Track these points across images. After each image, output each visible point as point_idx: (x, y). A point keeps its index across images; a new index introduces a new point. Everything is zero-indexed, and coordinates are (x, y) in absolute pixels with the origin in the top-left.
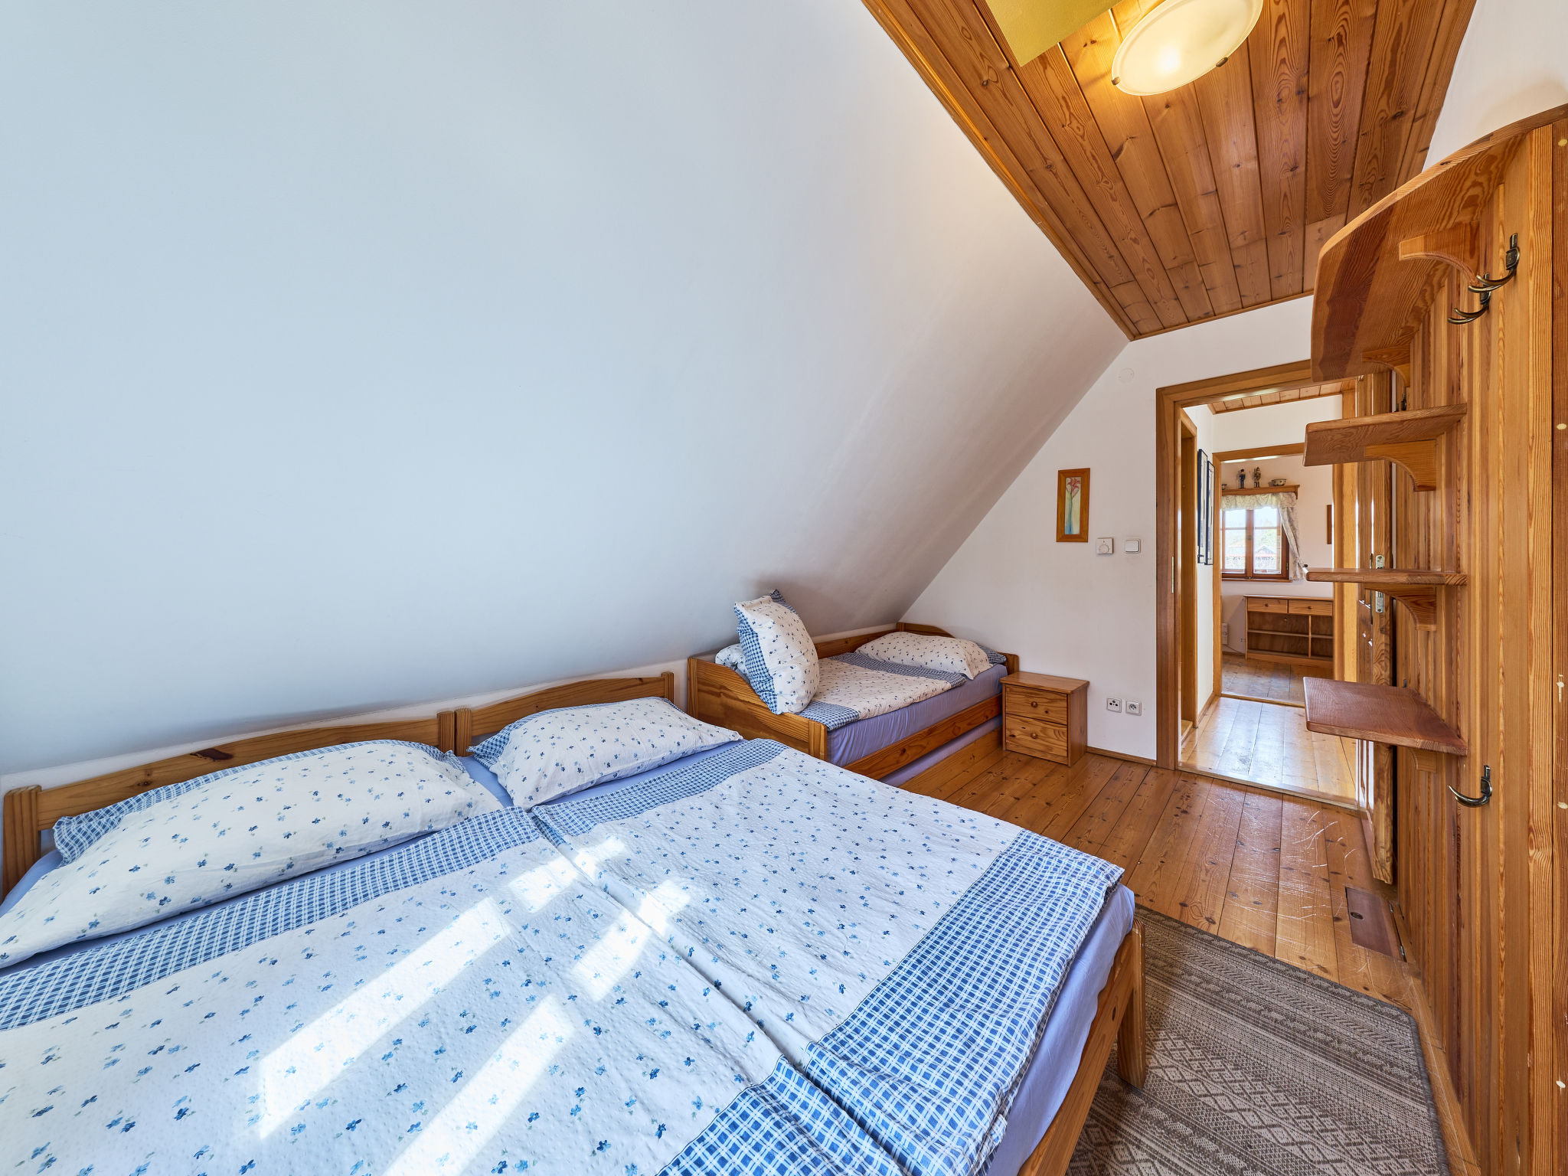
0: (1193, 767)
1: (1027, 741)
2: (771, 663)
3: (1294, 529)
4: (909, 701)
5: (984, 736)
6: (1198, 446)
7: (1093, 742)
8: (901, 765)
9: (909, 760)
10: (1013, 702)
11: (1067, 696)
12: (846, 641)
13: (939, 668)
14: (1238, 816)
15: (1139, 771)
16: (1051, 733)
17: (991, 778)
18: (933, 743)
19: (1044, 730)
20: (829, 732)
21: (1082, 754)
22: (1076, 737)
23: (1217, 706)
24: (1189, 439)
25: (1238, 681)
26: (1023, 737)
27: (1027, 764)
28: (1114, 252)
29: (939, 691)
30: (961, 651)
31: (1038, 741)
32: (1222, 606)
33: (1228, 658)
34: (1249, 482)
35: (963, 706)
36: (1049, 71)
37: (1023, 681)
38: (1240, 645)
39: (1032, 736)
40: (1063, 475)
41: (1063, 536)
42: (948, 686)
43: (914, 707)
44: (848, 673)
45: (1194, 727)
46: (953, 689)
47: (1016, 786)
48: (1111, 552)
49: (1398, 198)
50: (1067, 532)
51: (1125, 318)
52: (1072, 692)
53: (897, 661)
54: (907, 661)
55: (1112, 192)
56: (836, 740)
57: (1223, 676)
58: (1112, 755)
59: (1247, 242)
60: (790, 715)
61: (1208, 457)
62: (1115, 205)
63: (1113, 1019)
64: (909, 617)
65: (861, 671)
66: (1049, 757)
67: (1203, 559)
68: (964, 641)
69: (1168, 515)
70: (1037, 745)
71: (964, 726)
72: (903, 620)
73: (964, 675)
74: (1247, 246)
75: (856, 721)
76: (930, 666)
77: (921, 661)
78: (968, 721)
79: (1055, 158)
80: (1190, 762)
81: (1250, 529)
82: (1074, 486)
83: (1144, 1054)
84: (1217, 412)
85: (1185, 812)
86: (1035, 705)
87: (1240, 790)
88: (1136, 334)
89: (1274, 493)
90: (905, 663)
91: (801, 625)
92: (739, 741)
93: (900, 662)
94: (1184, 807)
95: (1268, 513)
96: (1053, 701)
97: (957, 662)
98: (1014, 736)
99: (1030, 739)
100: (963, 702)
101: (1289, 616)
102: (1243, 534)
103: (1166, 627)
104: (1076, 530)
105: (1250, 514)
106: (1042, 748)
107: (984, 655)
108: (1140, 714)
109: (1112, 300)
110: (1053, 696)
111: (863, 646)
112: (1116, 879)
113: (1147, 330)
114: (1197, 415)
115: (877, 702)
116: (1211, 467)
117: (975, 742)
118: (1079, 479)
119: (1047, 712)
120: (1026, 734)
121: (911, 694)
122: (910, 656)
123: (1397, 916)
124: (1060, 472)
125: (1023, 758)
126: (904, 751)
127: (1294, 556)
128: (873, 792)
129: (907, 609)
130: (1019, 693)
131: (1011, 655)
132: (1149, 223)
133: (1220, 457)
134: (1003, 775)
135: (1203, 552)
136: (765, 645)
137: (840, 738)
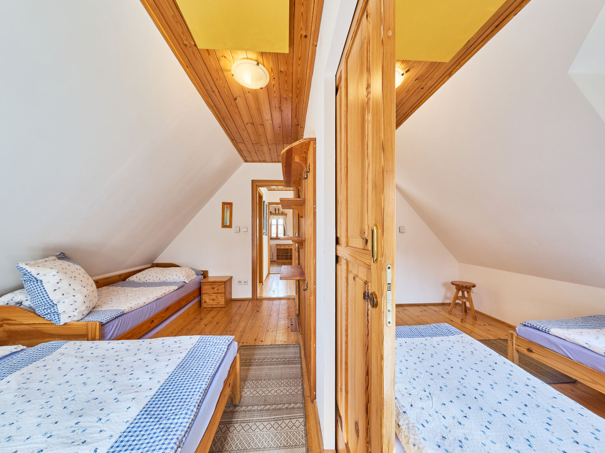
0: (262, 297)
1: (210, 302)
2: (54, 297)
3: (286, 225)
4: (156, 298)
5: (193, 305)
6: (263, 200)
7: (234, 297)
8: (150, 329)
9: (155, 325)
10: (206, 289)
11: (225, 283)
12: (120, 276)
13: (173, 281)
14: (270, 308)
15: (247, 302)
16: (219, 297)
17: (196, 320)
18: (168, 314)
19: (217, 297)
20: (102, 325)
21: (230, 301)
22: (228, 296)
23: (269, 277)
24: (261, 197)
25: (275, 269)
26: (209, 301)
27: (211, 311)
28: (237, 131)
29: (172, 290)
30: (184, 272)
31: (215, 301)
32: (270, 247)
33: (272, 262)
34: (277, 212)
35: (183, 295)
36: (210, 56)
37: (210, 280)
38: (275, 259)
39: (212, 300)
40: (224, 204)
41: (224, 226)
42: (177, 288)
43: (158, 300)
44: (119, 292)
45: (263, 285)
46: (179, 289)
47: (206, 320)
48: (239, 231)
49: (293, 146)
50: (225, 224)
51: (242, 154)
52: (226, 281)
53: (151, 281)
54: (157, 280)
55: (235, 111)
56: (108, 328)
57: (270, 268)
58: (239, 299)
59: (271, 143)
60: (72, 323)
61: (266, 203)
62: (236, 116)
63: (229, 387)
64: (158, 261)
65: (128, 289)
66: (219, 306)
67: (265, 234)
68: (184, 268)
69: (255, 220)
70: (214, 303)
71: (184, 303)
72: (155, 262)
73: (185, 282)
74: (272, 144)
75: (123, 314)
76: (169, 280)
77: (164, 279)
78: (186, 300)
79: (215, 89)
80: (261, 296)
81: (277, 225)
82: (227, 208)
83: (241, 392)
84: (269, 190)
85: (258, 311)
86: (213, 288)
87: (271, 300)
88: (246, 161)
89: (282, 215)
90: (156, 281)
91: (82, 271)
92: (22, 350)
93: (153, 281)
94: (258, 310)
95: (281, 221)
96: (220, 285)
97: (181, 277)
98: (206, 302)
99: (212, 301)
100: (183, 293)
101: (285, 249)
102: (275, 226)
103: (254, 255)
104: (228, 224)
105: (277, 220)
106: (216, 303)
107: (194, 272)
108: (247, 284)
109: (238, 147)
110: (220, 284)
111: (131, 277)
112: (232, 340)
113: (249, 160)
114: (263, 190)
115: (137, 303)
116: (267, 206)
117: (189, 308)
118: (229, 206)
119: (218, 290)
120: (210, 300)
121: (157, 295)
122: (158, 278)
123: (299, 321)
124: (223, 203)
125: (209, 309)
126: (153, 321)
127: (286, 233)
128: (129, 346)
129: (157, 257)
130: (208, 285)
131: (205, 271)
132: (247, 126)
133: (270, 204)
134: (201, 318)
135: (265, 232)
136: (49, 287)
137: (111, 326)
